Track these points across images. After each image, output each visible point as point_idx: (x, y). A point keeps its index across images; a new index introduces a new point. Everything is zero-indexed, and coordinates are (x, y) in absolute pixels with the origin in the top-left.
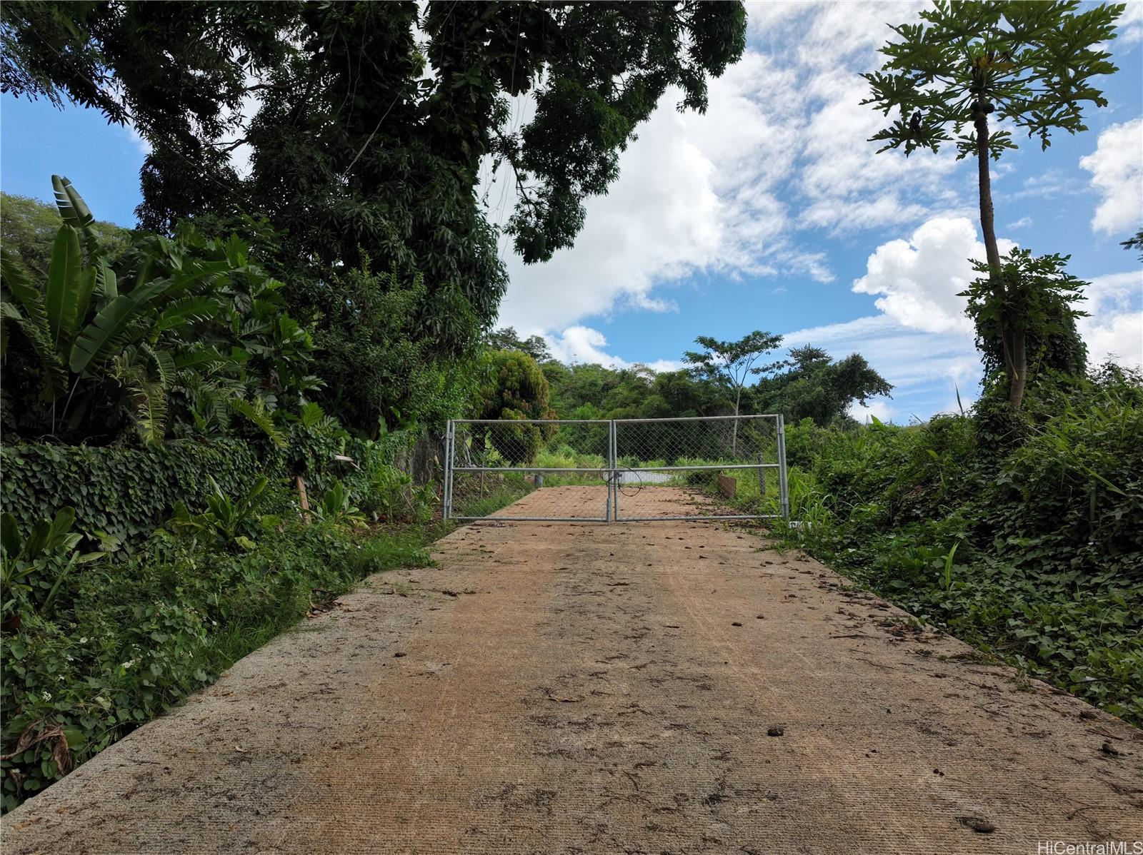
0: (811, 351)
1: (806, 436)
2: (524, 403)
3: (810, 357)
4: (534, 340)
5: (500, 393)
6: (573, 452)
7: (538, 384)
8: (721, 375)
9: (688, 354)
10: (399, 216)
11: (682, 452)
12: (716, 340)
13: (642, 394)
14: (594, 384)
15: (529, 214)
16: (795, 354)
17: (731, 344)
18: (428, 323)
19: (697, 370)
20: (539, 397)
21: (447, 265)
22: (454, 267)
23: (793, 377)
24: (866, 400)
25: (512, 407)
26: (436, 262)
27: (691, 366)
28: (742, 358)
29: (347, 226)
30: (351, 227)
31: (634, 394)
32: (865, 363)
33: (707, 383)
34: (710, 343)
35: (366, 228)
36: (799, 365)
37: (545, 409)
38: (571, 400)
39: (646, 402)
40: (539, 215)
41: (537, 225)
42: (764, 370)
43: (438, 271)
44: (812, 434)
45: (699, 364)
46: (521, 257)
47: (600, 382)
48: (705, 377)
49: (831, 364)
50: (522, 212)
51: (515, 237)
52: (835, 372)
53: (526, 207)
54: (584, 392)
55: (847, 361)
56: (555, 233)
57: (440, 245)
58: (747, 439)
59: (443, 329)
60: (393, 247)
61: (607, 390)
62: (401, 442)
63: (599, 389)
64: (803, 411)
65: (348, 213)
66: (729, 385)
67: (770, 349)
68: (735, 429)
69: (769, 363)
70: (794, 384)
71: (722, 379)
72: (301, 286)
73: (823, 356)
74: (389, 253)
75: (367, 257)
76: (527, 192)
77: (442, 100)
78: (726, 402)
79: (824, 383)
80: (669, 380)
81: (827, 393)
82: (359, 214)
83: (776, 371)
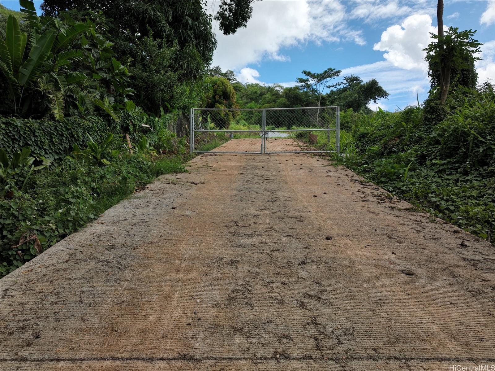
0: (354, 78)
1: (349, 117)
2: (225, 101)
3: (353, 80)
4: (229, 72)
5: (214, 97)
6: (246, 123)
7: (231, 93)
8: (313, 89)
9: (298, 79)
10: (165, 11)
11: (294, 124)
12: (311, 72)
13: (277, 97)
14: (256, 93)
15: (226, 10)
16: (346, 79)
17: (318, 74)
18: (181, 63)
19: (302, 86)
20: (231, 98)
21: (189, 35)
22: (192, 36)
23: (345, 90)
24: (376, 100)
25: (220, 103)
26: (183, 34)
27: (300, 84)
28: (322, 82)
29: (141, 15)
30: (143, 16)
31: (274, 98)
32: (378, 83)
33: (306, 92)
34: (308, 74)
35: (150, 17)
36: (348, 84)
37: (234, 104)
38: (246, 100)
39: (279, 101)
40: (230, 11)
41: (229, 16)
42: (332, 87)
43: (185, 38)
44: (352, 116)
45: (303, 84)
46: (223, 32)
47: (258, 92)
48: (305, 90)
49: (362, 83)
50: (223, 9)
51: (219, 21)
52: (364, 88)
53: (224, 6)
54: (251, 96)
55: (370, 82)
56: (238, 19)
57: (186, 26)
58: (323, 118)
59: (187, 66)
60: (163, 26)
61: (262, 96)
62: (170, 119)
63: (258, 95)
64: (349, 105)
65: (141, 9)
66: (316, 93)
67: (335, 77)
68: (318, 113)
69: (335, 83)
70: (345, 93)
71: (313, 91)
72: (121, 45)
73: (359, 80)
74: (161, 29)
75: (151, 31)
78: (315, 101)
79: (358, 93)
80: (290, 92)
81: (359, 97)
82: (146, 10)
83: (337, 87)
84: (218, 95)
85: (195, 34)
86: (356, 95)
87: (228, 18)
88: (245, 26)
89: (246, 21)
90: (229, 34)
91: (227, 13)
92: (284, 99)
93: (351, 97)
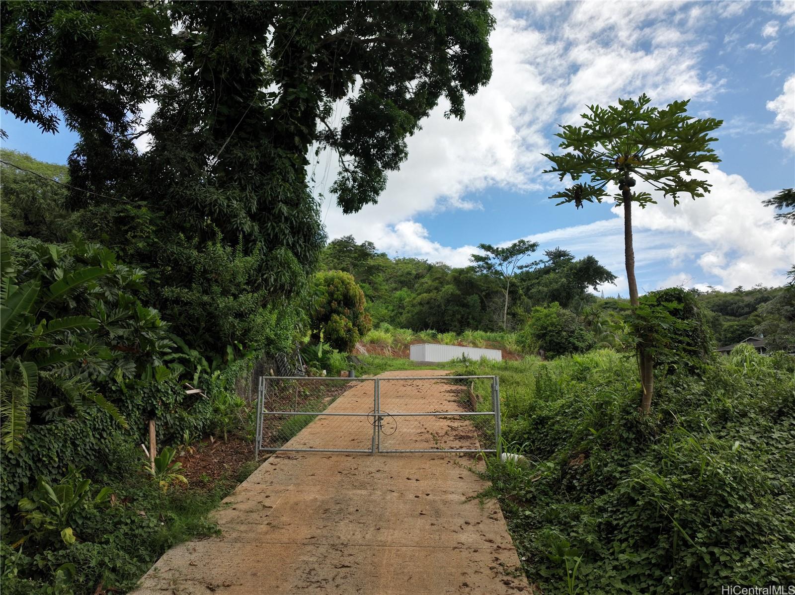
0: (560, 252)
1: (554, 315)
2: (347, 310)
3: (559, 257)
5: (329, 303)
6: (391, 327)
7: (356, 296)
8: (496, 271)
9: (473, 256)
10: (247, 199)
11: (468, 325)
12: (492, 246)
13: (441, 283)
14: (409, 273)
15: (348, 179)
16: (549, 254)
17: (503, 249)
18: (265, 277)
19: (479, 267)
20: (357, 305)
21: (282, 231)
22: (287, 232)
23: (547, 271)
24: (598, 286)
25: (338, 313)
26: (273, 229)
27: (475, 264)
28: (510, 260)
29: (207, 208)
30: (210, 209)
31: (436, 284)
32: (597, 262)
33: (486, 276)
34: (488, 248)
35: (220, 210)
36: (551, 262)
37: (361, 313)
39: (444, 290)
40: (354, 180)
41: (353, 187)
42: (526, 267)
43: (276, 236)
44: (559, 315)
45: (481, 263)
46: (342, 209)
47: (414, 272)
48: (485, 272)
49: (574, 261)
50: (343, 177)
51: (337, 195)
52: (575, 269)
53: (346, 174)
54: (403, 279)
55: (584, 261)
56: (365, 191)
57: (278, 217)
58: (514, 315)
59: (275, 280)
60: (241, 223)
61: (419, 278)
62: (241, 368)
63: (412, 277)
64: (554, 296)
65: (208, 199)
66: (502, 277)
67: (529, 252)
68: (506, 308)
69: (530, 262)
70: (547, 276)
71: (497, 272)
73: (568, 255)
74: (238, 228)
75: (220, 233)
76: (346, 164)
77: (282, 108)
78: (500, 289)
79: (567, 276)
80: (460, 274)
81: (569, 283)
82: (216, 200)
83: (534, 267)
84: (336, 301)
85: (292, 227)
86: (564, 280)
87: (350, 190)
88: (375, 202)
89: (378, 195)
90: (351, 212)
91: (350, 184)
92: (451, 286)
93: (557, 283)
